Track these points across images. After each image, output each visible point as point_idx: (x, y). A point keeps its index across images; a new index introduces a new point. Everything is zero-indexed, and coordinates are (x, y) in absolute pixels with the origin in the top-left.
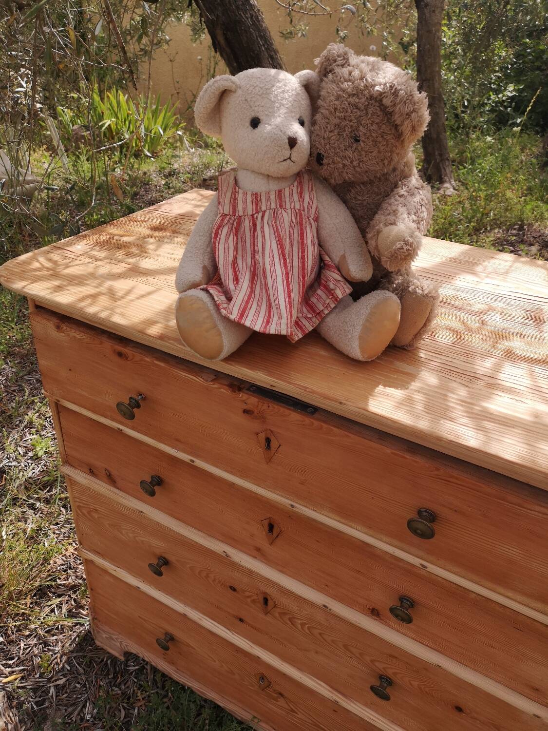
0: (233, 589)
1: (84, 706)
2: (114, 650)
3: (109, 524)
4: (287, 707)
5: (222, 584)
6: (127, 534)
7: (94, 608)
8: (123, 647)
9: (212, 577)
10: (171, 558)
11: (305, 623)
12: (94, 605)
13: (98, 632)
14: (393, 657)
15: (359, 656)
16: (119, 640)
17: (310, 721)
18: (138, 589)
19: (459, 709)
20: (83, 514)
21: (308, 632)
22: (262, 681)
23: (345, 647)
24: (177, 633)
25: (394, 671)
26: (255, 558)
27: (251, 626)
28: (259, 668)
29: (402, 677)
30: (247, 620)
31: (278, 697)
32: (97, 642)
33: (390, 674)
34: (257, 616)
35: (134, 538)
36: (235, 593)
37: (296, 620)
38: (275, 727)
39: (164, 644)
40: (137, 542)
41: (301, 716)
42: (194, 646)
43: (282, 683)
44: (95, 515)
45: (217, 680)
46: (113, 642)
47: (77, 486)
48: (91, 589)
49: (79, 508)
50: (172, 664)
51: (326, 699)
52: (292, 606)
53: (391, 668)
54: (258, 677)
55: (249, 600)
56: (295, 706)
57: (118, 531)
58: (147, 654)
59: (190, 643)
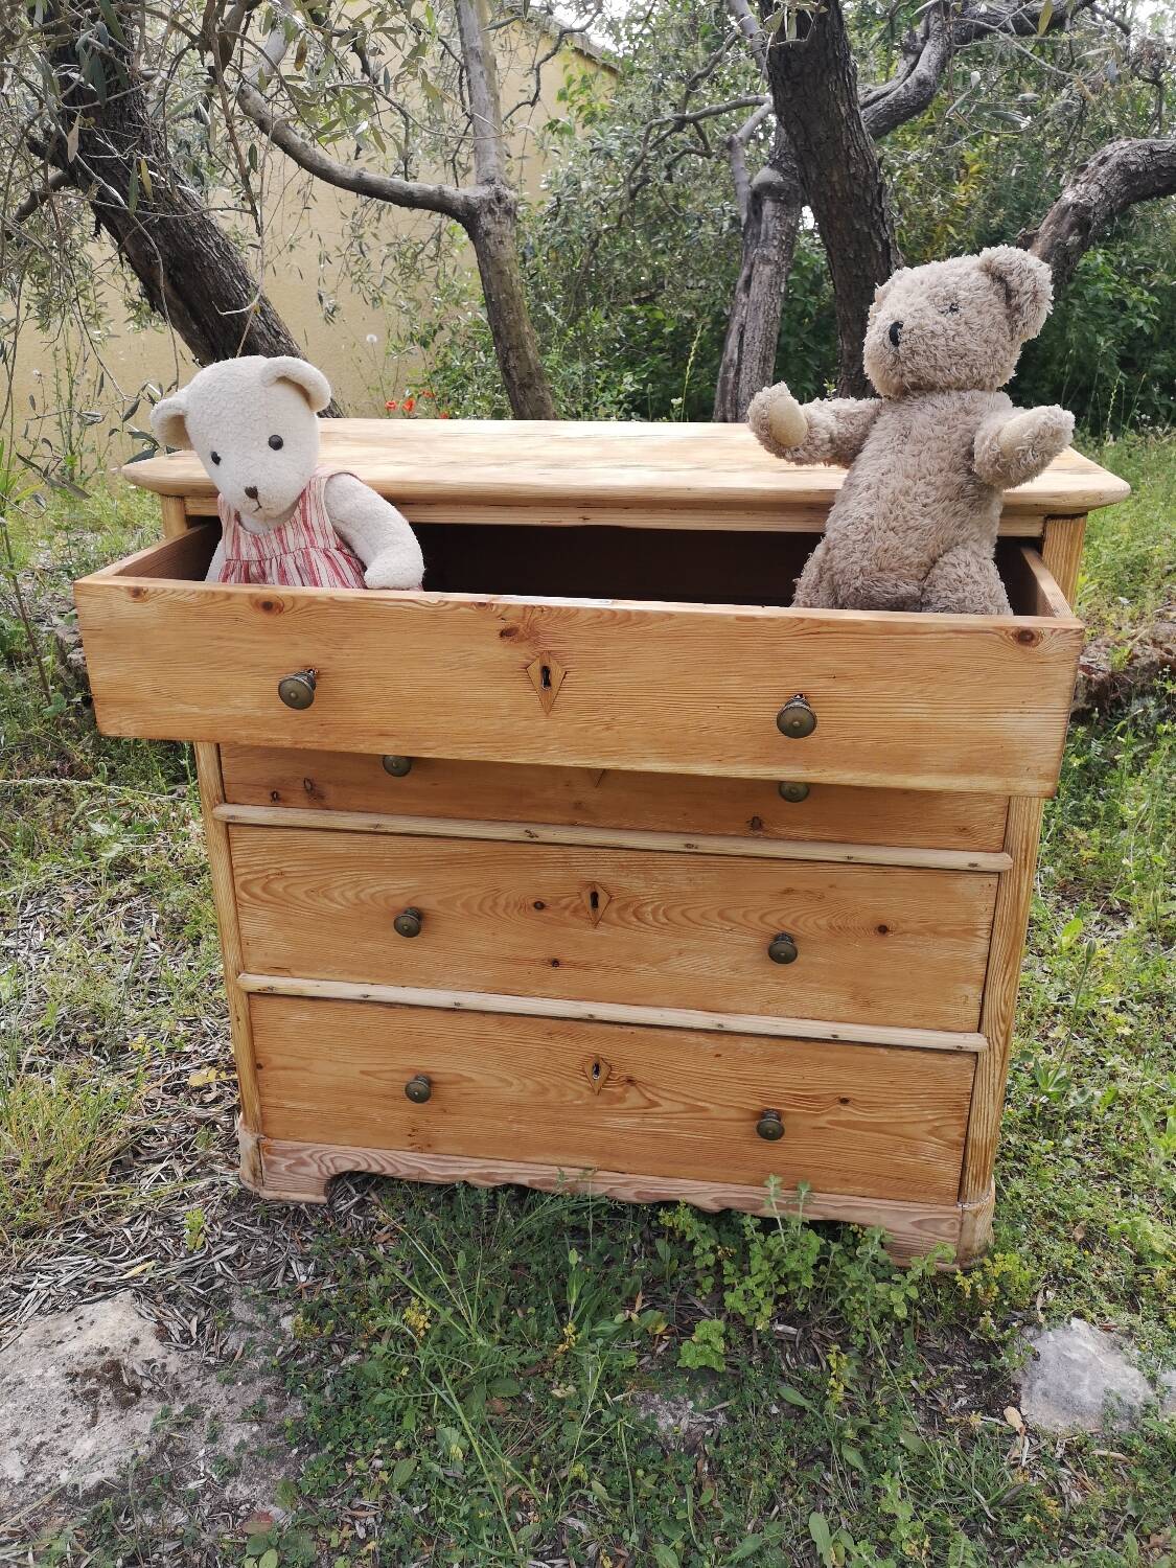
0: (539, 906)
1: (289, 1268)
2: (305, 1192)
3: (306, 892)
4: (642, 1102)
5: (521, 906)
6: (342, 894)
7: (262, 1114)
8: (324, 1169)
9: (502, 901)
10: (427, 903)
11: (658, 908)
12: (262, 1107)
13: (270, 1164)
14: (789, 891)
15: (742, 921)
16: (317, 1156)
17: (682, 1107)
18: (364, 1001)
19: (883, 930)
20: (253, 895)
21: (664, 920)
22: (597, 1072)
23: (721, 915)
24: (438, 1065)
25: (793, 916)
26: (573, 824)
27: (574, 965)
28: (590, 1048)
29: (805, 921)
30: (567, 956)
31: (626, 1091)
32: (267, 1194)
33: (787, 925)
34: (579, 938)
35: (357, 896)
36: (543, 913)
37: (644, 909)
38: (623, 1167)
39: (421, 1087)
40: (363, 903)
41: (666, 1106)
42: (474, 1076)
43: (631, 1056)
44: (278, 887)
45: (515, 1127)
46: (303, 1170)
47: (244, 841)
48: (259, 1067)
49: (245, 886)
50: (427, 1149)
51: (702, 1039)
52: (633, 884)
53: (789, 914)
54: (589, 1069)
55: (567, 913)
56: (655, 1090)
57: (326, 897)
58: (376, 1155)
59: (463, 1073)
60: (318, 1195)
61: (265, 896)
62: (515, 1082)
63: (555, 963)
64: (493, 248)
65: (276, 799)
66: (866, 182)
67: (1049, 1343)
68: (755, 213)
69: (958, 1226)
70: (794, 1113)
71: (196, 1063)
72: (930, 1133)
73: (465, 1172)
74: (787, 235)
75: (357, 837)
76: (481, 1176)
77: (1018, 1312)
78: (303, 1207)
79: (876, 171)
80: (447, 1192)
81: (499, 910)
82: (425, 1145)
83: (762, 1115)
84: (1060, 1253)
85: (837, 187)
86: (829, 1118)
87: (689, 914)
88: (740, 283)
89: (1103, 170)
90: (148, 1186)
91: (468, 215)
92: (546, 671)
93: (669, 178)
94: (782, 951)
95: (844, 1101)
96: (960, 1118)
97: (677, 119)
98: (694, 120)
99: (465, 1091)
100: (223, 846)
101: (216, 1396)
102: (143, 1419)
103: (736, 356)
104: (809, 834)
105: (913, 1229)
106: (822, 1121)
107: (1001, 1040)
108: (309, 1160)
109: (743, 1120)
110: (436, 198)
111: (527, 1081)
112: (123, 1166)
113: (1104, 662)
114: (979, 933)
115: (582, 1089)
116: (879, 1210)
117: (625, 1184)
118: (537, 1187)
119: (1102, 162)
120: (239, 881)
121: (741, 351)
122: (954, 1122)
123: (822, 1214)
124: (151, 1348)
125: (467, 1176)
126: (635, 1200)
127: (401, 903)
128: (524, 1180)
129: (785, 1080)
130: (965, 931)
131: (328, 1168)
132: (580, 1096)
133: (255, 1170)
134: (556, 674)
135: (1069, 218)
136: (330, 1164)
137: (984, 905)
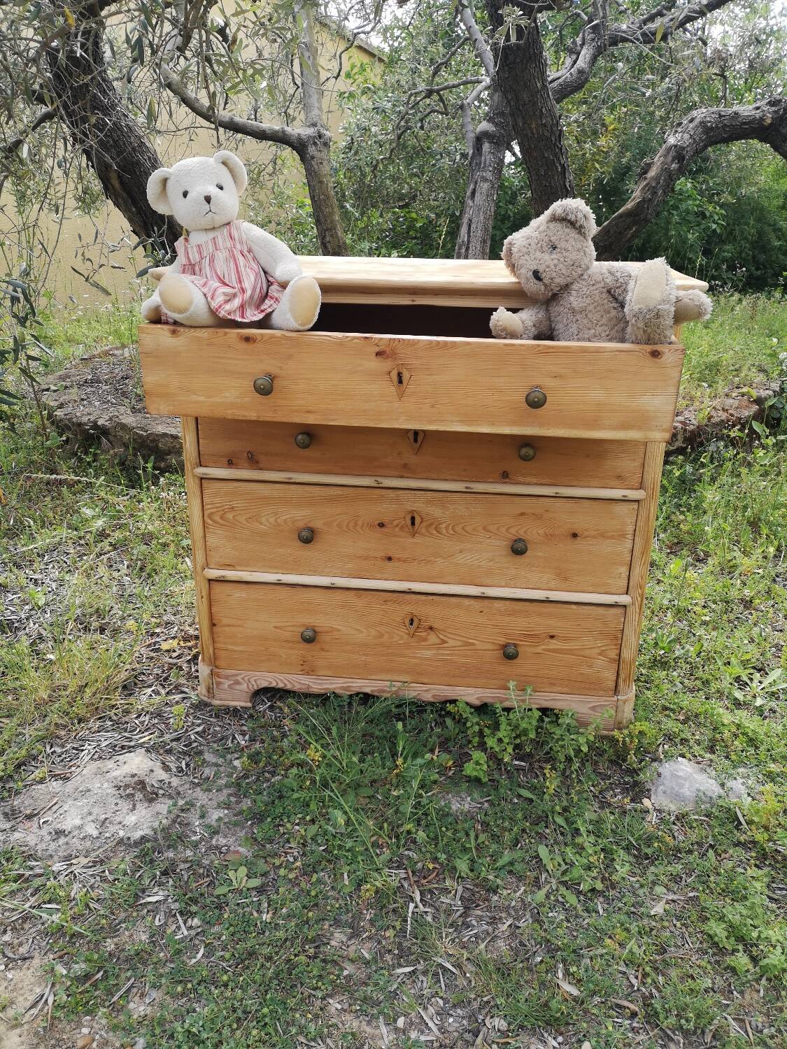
0: (381, 525)
1: (234, 738)
2: (239, 701)
3: (246, 519)
4: (437, 641)
5: (371, 526)
6: (268, 520)
7: (214, 653)
8: (251, 686)
9: (360, 523)
10: (317, 524)
11: (449, 525)
12: (214, 649)
13: (219, 684)
14: (522, 514)
15: (496, 531)
16: (246, 679)
17: (460, 643)
18: (279, 584)
19: (575, 535)
20: (215, 522)
21: (452, 532)
22: (411, 624)
23: (485, 528)
24: (320, 621)
25: (525, 529)
26: (402, 477)
27: (399, 559)
28: (408, 609)
29: (532, 531)
30: (395, 555)
31: (428, 634)
32: (216, 702)
33: (522, 534)
34: (405, 544)
35: (276, 520)
36: (384, 529)
37: (441, 526)
38: (425, 681)
39: (309, 634)
40: (279, 525)
41: (451, 643)
42: (339, 627)
43: (431, 613)
44: (230, 516)
45: (364, 658)
46: (238, 687)
47: (211, 488)
48: (214, 625)
49: (210, 516)
50: (311, 673)
51: (472, 602)
52: (436, 512)
53: (522, 528)
54: (407, 622)
55: (397, 529)
56: (445, 634)
57: (258, 521)
58: (281, 677)
59: (334, 626)
60: (246, 702)
61: (221, 522)
62: (364, 630)
63: (390, 559)
64: (316, 167)
65: (230, 464)
66: (551, 129)
67: (666, 768)
68: (478, 150)
69: (615, 708)
70: (524, 645)
71: (164, 638)
72: (600, 654)
73: (334, 686)
74: (498, 164)
75: (278, 486)
76: (341, 688)
77: (649, 754)
78: (238, 709)
79: (558, 122)
80: (323, 699)
81: (358, 528)
82: (309, 670)
83: (505, 646)
84: (671, 725)
85: (534, 131)
86: (544, 647)
87: (467, 528)
88: (468, 194)
89: (691, 125)
90: (145, 698)
91: (300, 147)
92: (400, 375)
93: (422, 128)
94: (518, 549)
95: (552, 637)
96: (616, 645)
97: (427, 90)
98: (438, 92)
99: (337, 637)
100: (198, 494)
101: (201, 797)
102: (163, 806)
103: (466, 239)
104: (535, 481)
105: (590, 712)
106: (539, 650)
107: (639, 599)
108: (242, 681)
109: (493, 650)
110: (280, 134)
111: (372, 630)
112: (128, 688)
113: (694, 419)
114: (627, 536)
115: (403, 634)
116: (571, 701)
117: (426, 691)
118: (376, 694)
119: (692, 121)
120: (206, 513)
121: (469, 236)
122: (613, 647)
123: (538, 704)
124: (161, 774)
125: (335, 689)
126: (432, 700)
127: (301, 524)
128: (368, 690)
129: (519, 624)
130: (620, 536)
131: (253, 686)
132: (402, 637)
133: (209, 688)
134: (405, 379)
135: (672, 153)
136: (254, 683)
137: (630, 520)
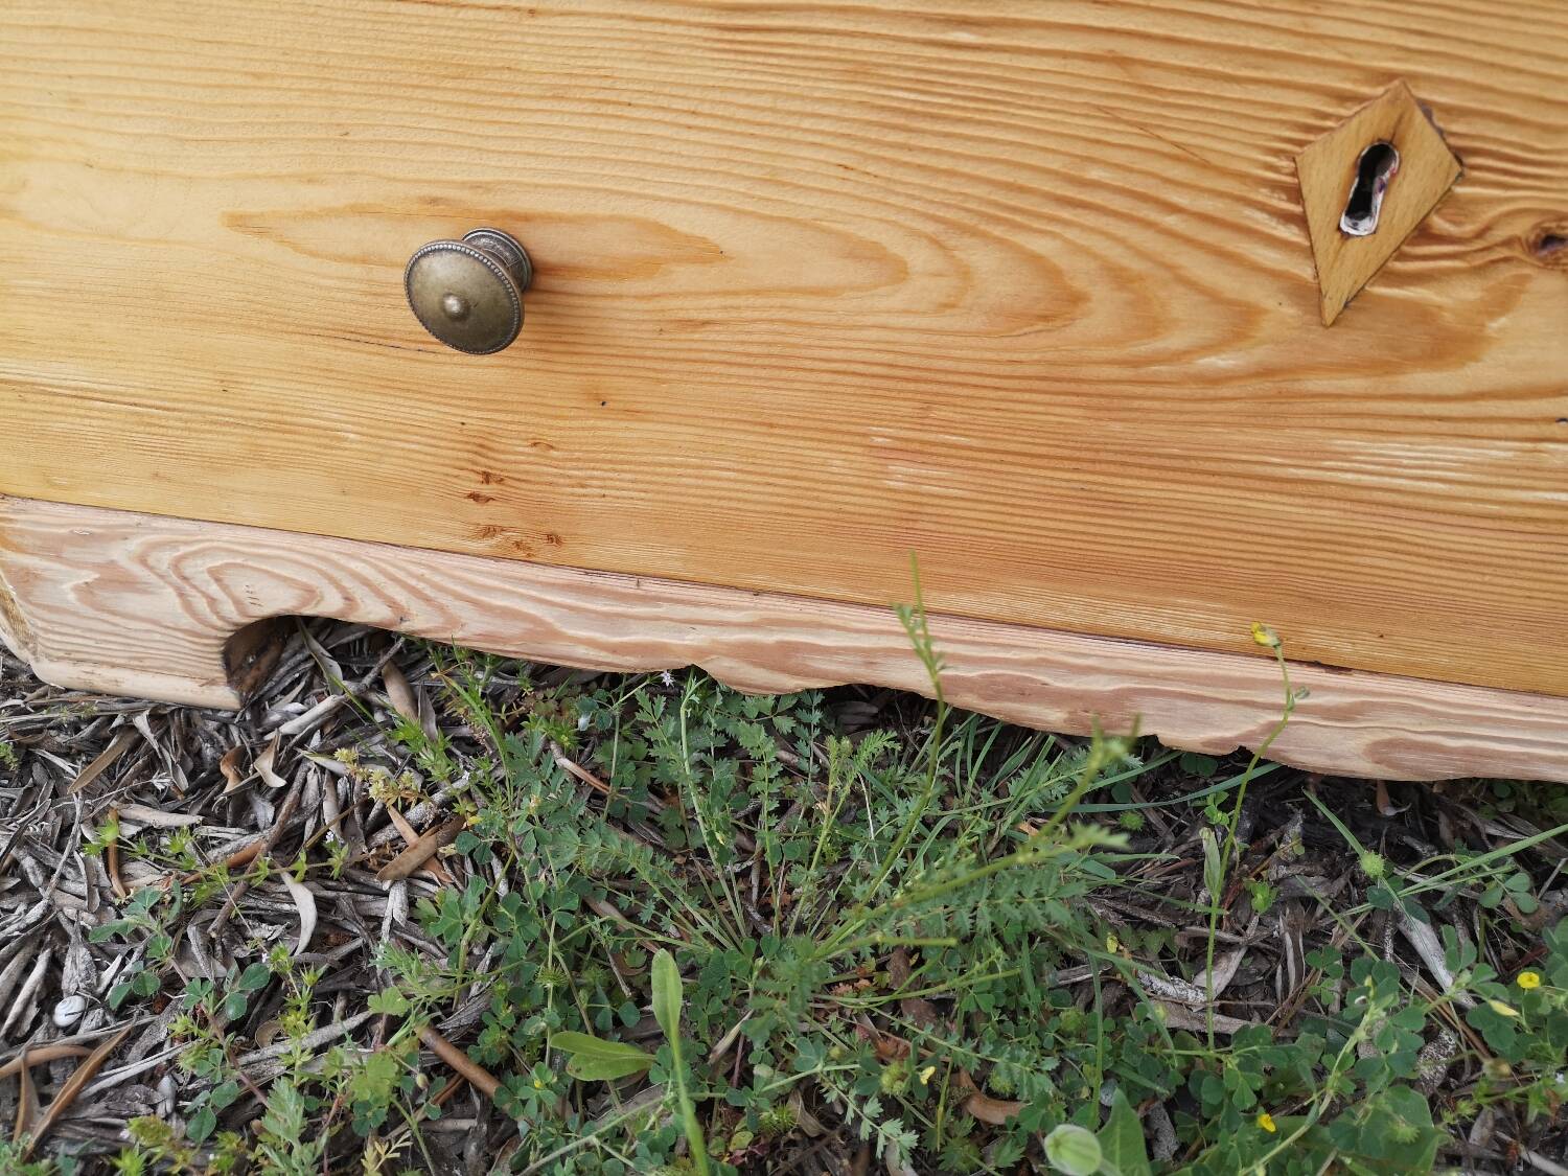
8: (202, 605)
16: (164, 559)
22: (1359, 206)
31: (1502, 303)
32: (51, 670)
38: (1342, 648)
39: (479, 277)
45: (901, 474)
46: (132, 602)
50: (546, 552)
58: (364, 563)
59: (681, 220)
60: (212, 682)
62: (919, 257)
73: (694, 638)
76: (752, 654)
78: (141, 722)
99: (692, 309)
108: (142, 571)
115: (1259, 293)
117: (1344, 714)
125: (701, 652)
131: (212, 601)
132: (1242, 321)
136: (214, 589)
